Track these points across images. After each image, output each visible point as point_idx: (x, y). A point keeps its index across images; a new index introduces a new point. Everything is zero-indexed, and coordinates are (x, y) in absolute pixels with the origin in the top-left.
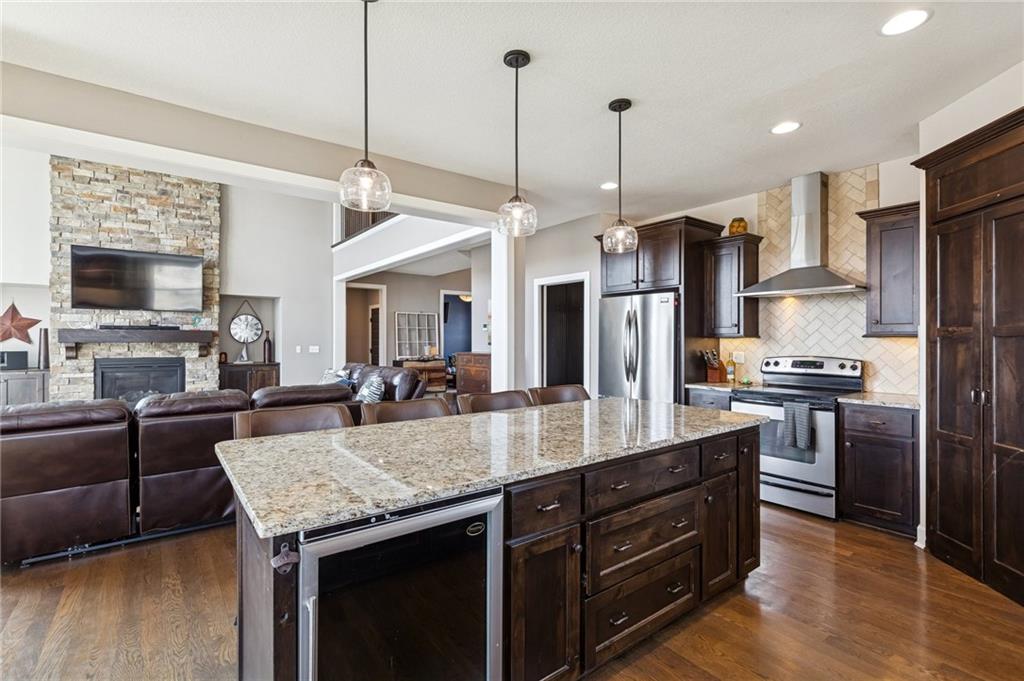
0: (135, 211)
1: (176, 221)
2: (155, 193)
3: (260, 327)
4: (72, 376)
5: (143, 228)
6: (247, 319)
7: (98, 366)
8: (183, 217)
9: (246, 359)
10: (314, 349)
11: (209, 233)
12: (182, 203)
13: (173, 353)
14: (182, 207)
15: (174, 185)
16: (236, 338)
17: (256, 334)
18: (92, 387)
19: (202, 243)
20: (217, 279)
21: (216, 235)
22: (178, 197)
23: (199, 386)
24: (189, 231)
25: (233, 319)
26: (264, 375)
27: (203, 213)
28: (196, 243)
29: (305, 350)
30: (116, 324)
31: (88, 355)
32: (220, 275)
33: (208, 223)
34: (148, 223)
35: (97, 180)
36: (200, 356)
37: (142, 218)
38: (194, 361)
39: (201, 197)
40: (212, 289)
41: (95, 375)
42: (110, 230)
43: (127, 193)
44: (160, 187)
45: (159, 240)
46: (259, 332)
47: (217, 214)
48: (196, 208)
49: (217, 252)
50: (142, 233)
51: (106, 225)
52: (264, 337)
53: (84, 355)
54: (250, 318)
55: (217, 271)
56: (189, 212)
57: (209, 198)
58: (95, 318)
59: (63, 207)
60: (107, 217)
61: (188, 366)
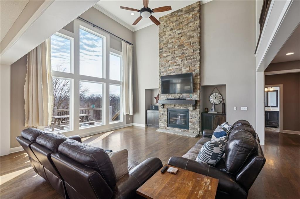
0: (176, 62)
1: (186, 62)
2: (180, 55)
3: (221, 98)
4: (163, 113)
5: (178, 67)
6: (216, 95)
7: (168, 111)
8: (188, 60)
9: (214, 111)
10: (244, 108)
11: (196, 63)
12: (188, 55)
13: (185, 108)
14: (188, 56)
15: (185, 50)
16: (212, 102)
17: (219, 101)
18: (166, 116)
19: (194, 68)
20: (199, 80)
21: (199, 63)
22: (187, 53)
23: (193, 120)
24: (190, 64)
25: (211, 95)
26: (219, 119)
27: (194, 56)
28: (192, 68)
29: (238, 109)
30: (172, 98)
31: (166, 107)
32: (200, 78)
33: (196, 59)
34: (179, 65)
35: (168, 56)
36: (193, 109)
37: (177, 64)
38: (192, 111)
39: (194, 51)
40: (197, 84)
41: (167, 113)
42: (170, 70)
43: (174, 57)
44: (182, 52)
45: (182, 69)
46: (221, 100)
47: (199, 55)
48: (192, 55)
49: (199, 70)
50: (177, 68)
51: (170, 68)
52: (222, 103)
53: (165, 107)
54: (217, 94)
55: (199, 77)
56: (190, 58)
57: (196, 50)
58: (167, 96)
59: (161, 66)
60: (170, 66)
61: (190, 112)
